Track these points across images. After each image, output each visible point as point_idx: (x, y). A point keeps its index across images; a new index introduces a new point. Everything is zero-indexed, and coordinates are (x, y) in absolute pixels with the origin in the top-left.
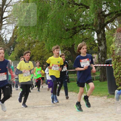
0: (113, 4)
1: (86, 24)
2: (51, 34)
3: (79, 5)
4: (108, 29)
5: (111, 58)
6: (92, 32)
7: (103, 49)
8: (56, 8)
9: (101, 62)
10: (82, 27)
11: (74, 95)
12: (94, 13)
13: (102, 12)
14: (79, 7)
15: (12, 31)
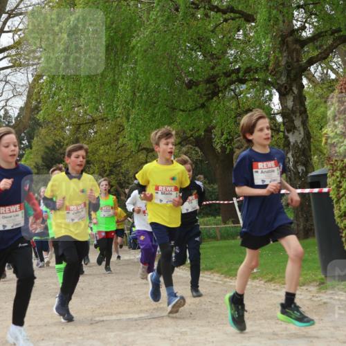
0: (324, 7)
1: (248, 68)
2: (141, 96)
3: (224, 12)
4: (313, 82)
5: (323, 166)
6: (264, 90)
7: (299, 142)
8: (155, 20)
9: (295, 179)
10: (234, 76)
11: (217, 280)
12: (269, 36)
13: (293, 32)
14: (224, 16)
15: (24, 88)
